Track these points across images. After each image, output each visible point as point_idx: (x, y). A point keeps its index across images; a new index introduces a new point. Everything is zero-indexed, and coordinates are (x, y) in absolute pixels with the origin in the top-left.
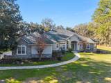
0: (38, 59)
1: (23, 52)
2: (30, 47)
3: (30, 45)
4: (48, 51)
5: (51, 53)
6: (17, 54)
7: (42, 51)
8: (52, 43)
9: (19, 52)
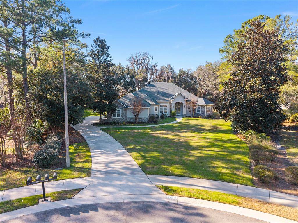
0: (135, 122)
1: (119, 116)
2: (126, 110)
3: (125, 108)
4: (145, 114)
5: (148, 117)
6: (113, 117)
7: (138, 115)
8: (148, 105)
9: (115, 116)
